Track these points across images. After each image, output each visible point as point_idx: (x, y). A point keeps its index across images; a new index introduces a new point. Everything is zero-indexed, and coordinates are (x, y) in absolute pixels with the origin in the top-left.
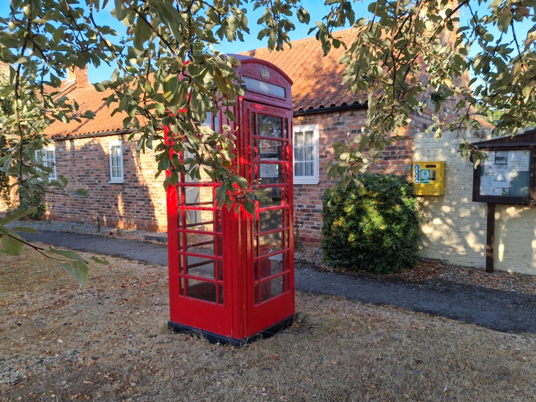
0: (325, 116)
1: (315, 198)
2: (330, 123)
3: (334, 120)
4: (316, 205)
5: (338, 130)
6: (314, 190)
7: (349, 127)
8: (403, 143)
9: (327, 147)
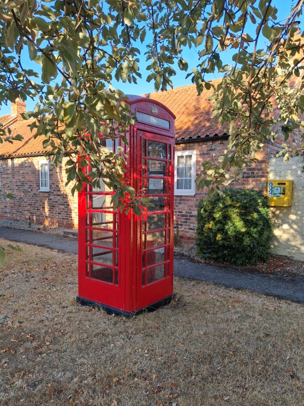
0: (201, 144)
1: (192, 206)
2: (205, 149)
3: (208, 147)
4: (193, 212)
5: (211, 155)
6: (191, 200)
7: (219, 152)
8: (261, 166)
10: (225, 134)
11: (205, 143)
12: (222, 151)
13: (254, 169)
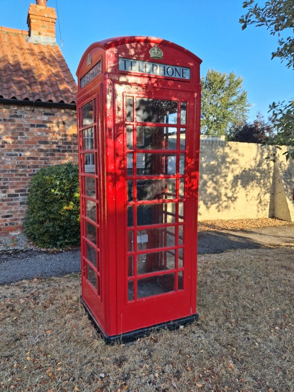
2: (6, 114)
3: (10, 112)
5: (16, 122)
7: (27, 121)
9: (4, 137)
10: (39, 100)
11: (6, 106)
12: (31, 119)
13: (70, 143)
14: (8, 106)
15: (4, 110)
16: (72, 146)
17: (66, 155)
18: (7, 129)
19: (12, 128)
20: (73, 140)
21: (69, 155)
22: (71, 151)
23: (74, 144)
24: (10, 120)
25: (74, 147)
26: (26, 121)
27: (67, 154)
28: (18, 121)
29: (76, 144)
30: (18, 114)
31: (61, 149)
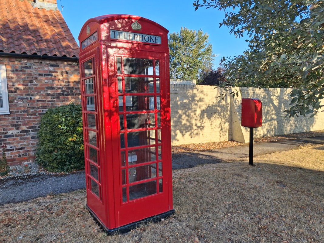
1: (7, 126)
2: (18, 66)
3: (21, 64)
4: (9, 132)
5: (26, 72)
7: (36, 71)
9: (17, 84)
10: (46, 54)
11: (18, 60)
12: (39, 70)
13: (72, 88)
14: (19, 60)
15: (16, 62)
16: (74, 90)
17: (69, 98)
18: (19, 78)
19: (23, 76)
20: (74, 85)
21: (72, 98)
22: (73, 95)
23: (75, 89)
24: (21, 71)
25: (75, 91)
26: (34, 71)
27: (70, 96)
28: (27, 71)
29: (77, 89)
30: (28, 66)
31: (65, 93)
